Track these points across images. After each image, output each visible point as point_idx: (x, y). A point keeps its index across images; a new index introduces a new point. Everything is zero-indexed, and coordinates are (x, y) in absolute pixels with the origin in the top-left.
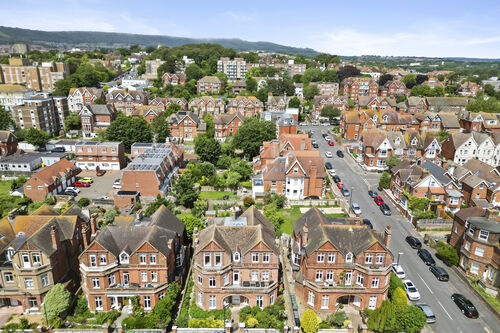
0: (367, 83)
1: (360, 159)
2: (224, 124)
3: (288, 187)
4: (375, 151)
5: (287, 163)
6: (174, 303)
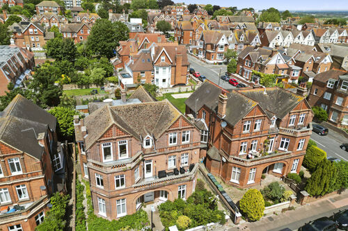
0: (181, 10)
2: (73, 32)
4: (214, 47)
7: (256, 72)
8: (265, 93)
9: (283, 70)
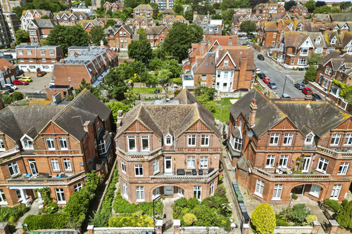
0: (275, 8)
1: (280, 60)
2: (155, 35)
3: (218, 80)
4: (296, 51)
7: (336, 82)
8: (308, 106)
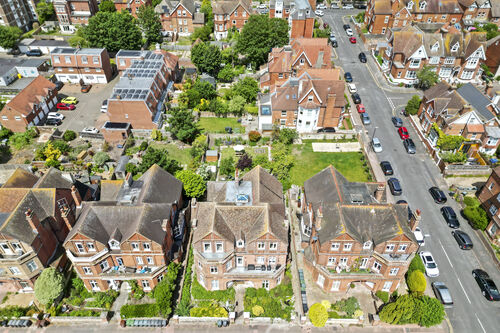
1: (386, 66)
2: (225, 15)
3: (300, 117)
4: (405, 59)
5: (301, 89)
6: (173, 288)
7: (437, 127)
8: (373, 211)
9: (475, 134)
